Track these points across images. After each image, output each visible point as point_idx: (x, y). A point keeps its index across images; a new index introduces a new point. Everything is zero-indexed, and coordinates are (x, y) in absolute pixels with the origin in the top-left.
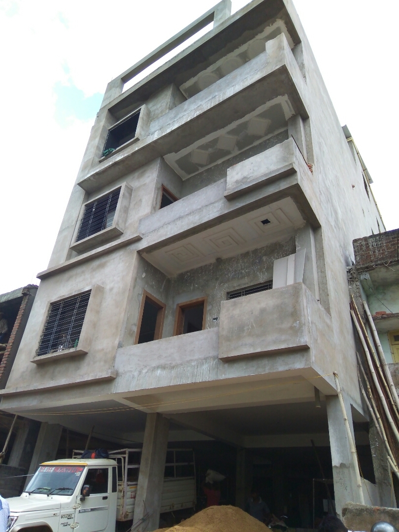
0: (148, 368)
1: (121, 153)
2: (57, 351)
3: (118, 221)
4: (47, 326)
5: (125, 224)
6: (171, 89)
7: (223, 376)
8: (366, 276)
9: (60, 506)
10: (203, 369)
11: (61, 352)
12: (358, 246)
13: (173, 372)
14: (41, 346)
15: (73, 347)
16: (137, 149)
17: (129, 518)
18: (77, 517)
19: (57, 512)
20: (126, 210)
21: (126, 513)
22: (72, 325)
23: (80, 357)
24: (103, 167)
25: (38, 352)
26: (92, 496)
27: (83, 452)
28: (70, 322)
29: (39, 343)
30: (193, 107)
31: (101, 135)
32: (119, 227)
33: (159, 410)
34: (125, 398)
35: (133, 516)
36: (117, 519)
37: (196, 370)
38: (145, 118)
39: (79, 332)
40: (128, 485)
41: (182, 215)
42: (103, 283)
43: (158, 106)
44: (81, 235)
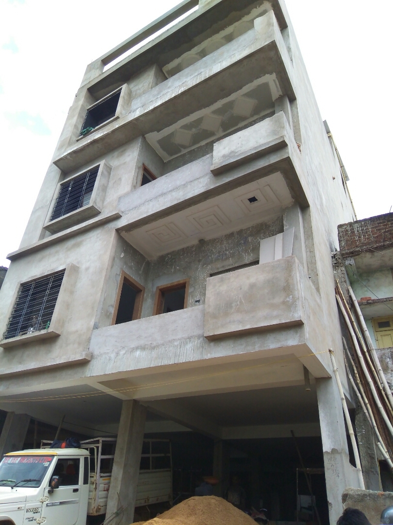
0: (126, 349)
1: (100, 131)
2: (27, 333)
3: (96, 200)
4: (16, 308)
5: (103, 203)
6: (154, 69)
7: (209, 355)
8: (351, 261)
9: (26, 500)
10: (187, 349)
11: (31, 333)
12: (342, 232)
13: (154, 353)
14: (9, 328)
15: (44, 328)
16: (117, 126)
17: (101, 513)
18: (44, 511)
19: (22, 505)
20: (104, 189)
21: (98, 507)
22: (43, 306)
23: (52, 339)
24: (81, 145)
25: (6, 335)
26: (61, 488)
27: (52, 442)
28: (41, 303)
29: (7, 325)
30: (177, 83)
31: (80, 114)
32: (97, 205)
33: (136, 397)
34: (100, 383)
35: (106, 509)
36: (88, 513)
37: (179, 350)
38: (126, 97)
39: (52, 313)
40: (101, 477)
41: (165, 191)
42: (78, 263)
43: (140, 86)
44: (56, 213)
